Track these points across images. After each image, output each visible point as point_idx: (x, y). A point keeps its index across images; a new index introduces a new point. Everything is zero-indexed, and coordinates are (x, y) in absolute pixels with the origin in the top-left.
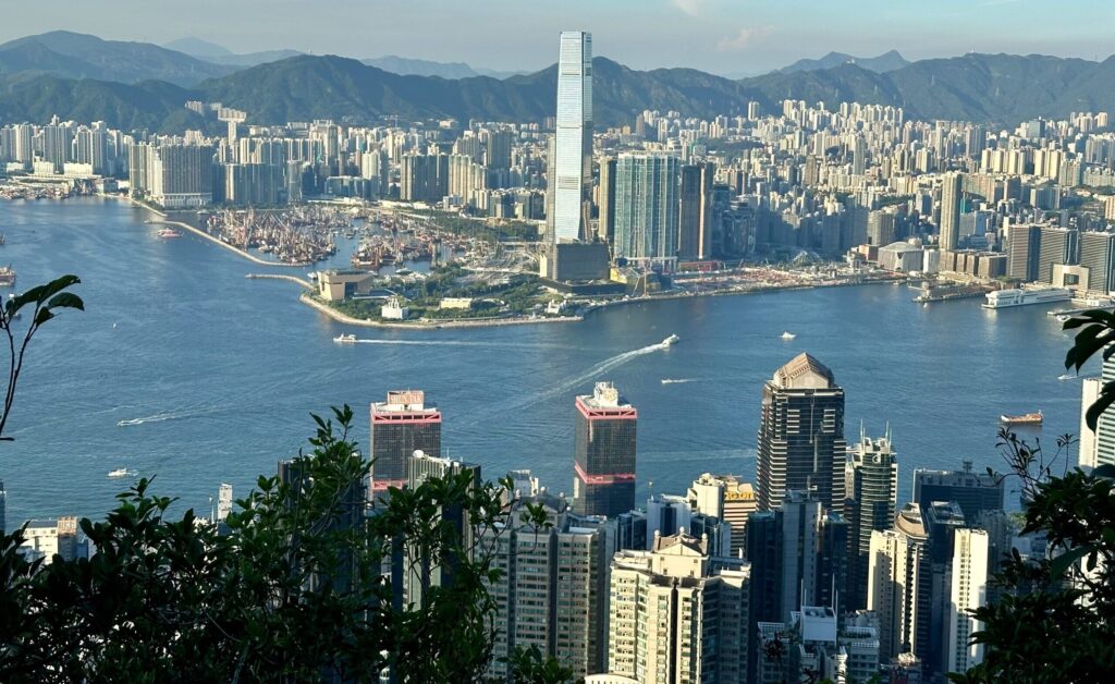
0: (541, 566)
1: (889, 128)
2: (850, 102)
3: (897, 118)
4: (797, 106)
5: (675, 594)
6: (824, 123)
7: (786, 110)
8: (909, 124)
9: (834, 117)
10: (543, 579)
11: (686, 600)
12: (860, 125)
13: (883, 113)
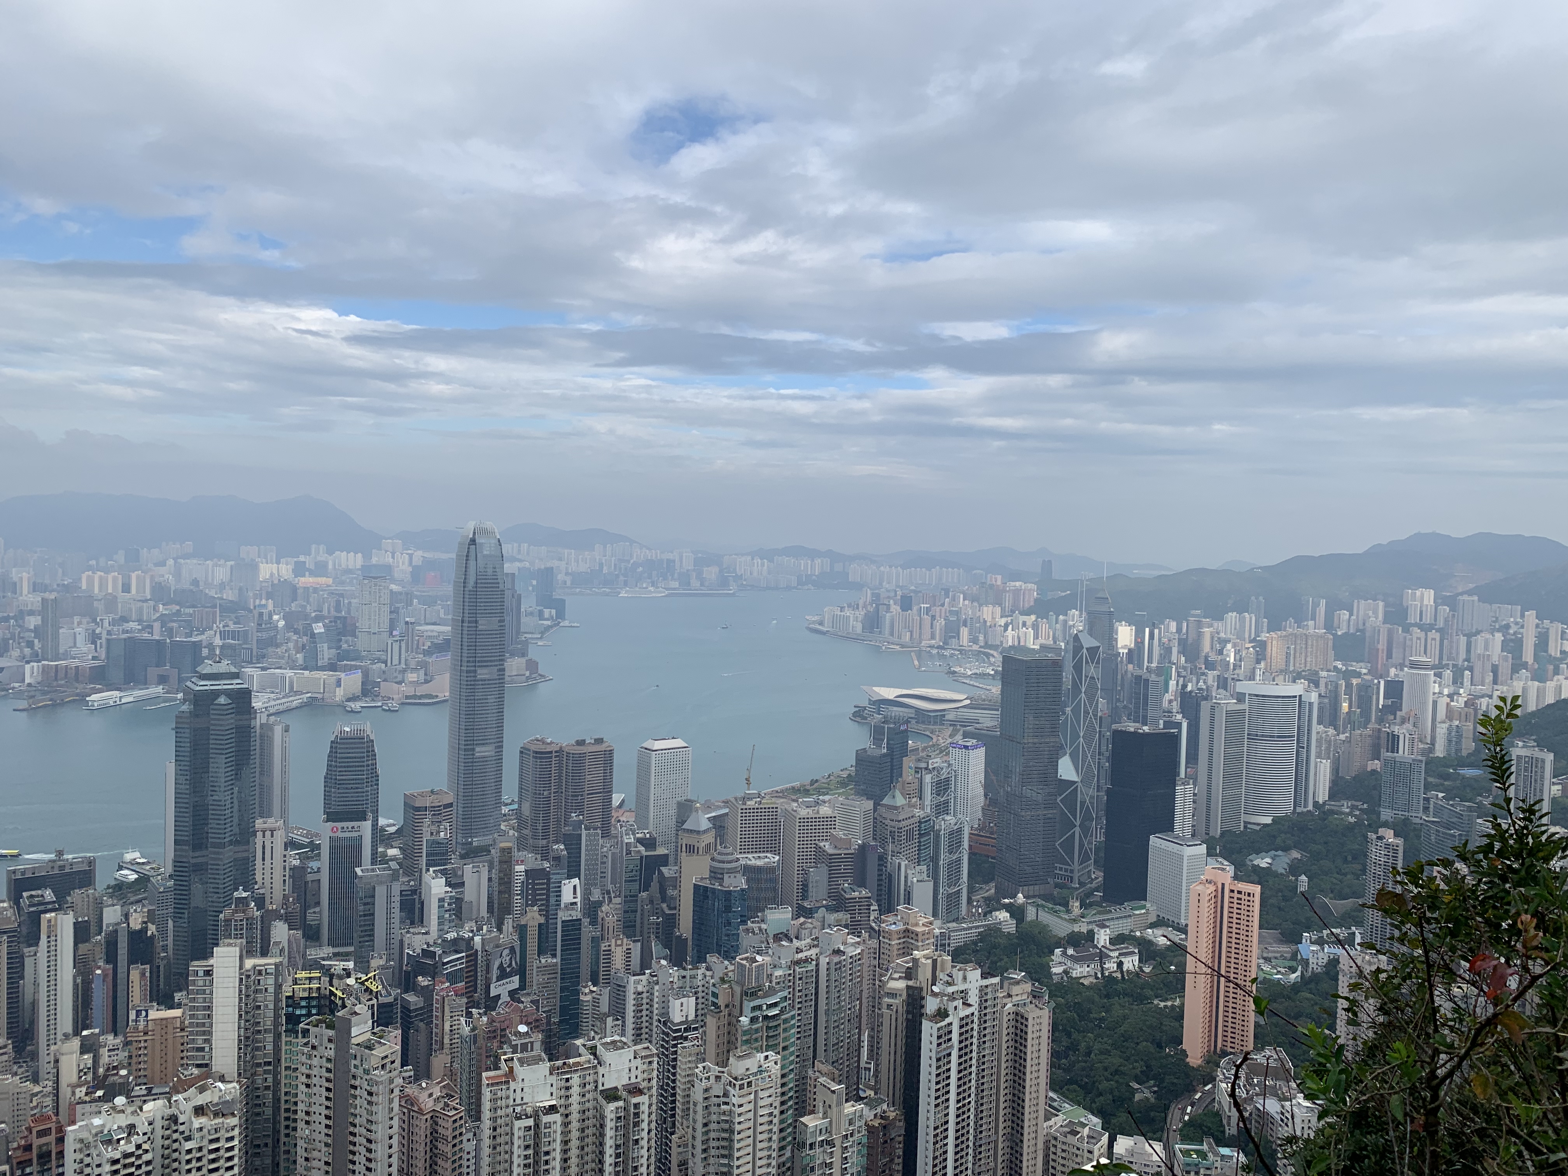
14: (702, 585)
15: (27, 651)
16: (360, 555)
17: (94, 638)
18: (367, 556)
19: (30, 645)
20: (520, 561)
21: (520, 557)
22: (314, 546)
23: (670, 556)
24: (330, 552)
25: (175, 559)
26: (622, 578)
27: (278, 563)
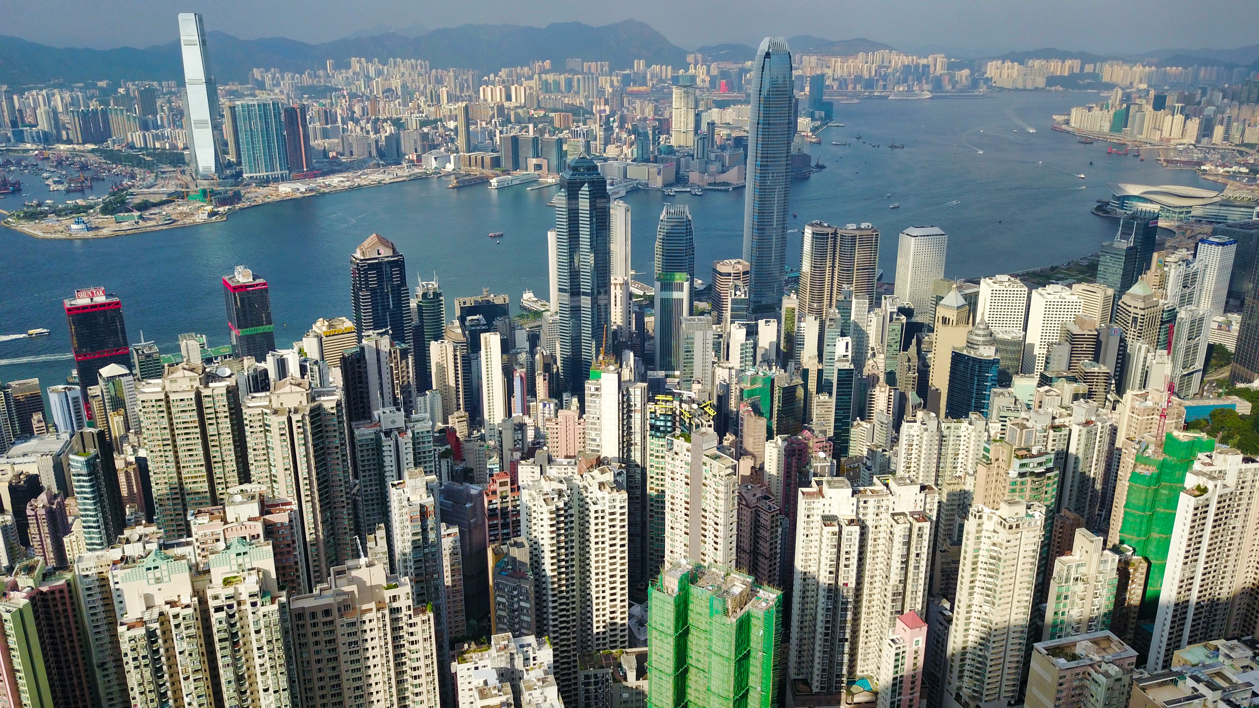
0: (191, 413)
1: (421, 75)
2: (395, 58)
3: (426, 68)
4: (359, 62)
5: (290, 420)
6: (379, 73)
7: (353, 64)
8: (434, 71)
9: (385, 68)
10: (194, 422)
11: (298, 421)
12: (403, 74)
13: (417, 66)
16: (669, 68)
18: (676, 68)
22: (634, 62)
24: (648, 66)
27: (611, 76)
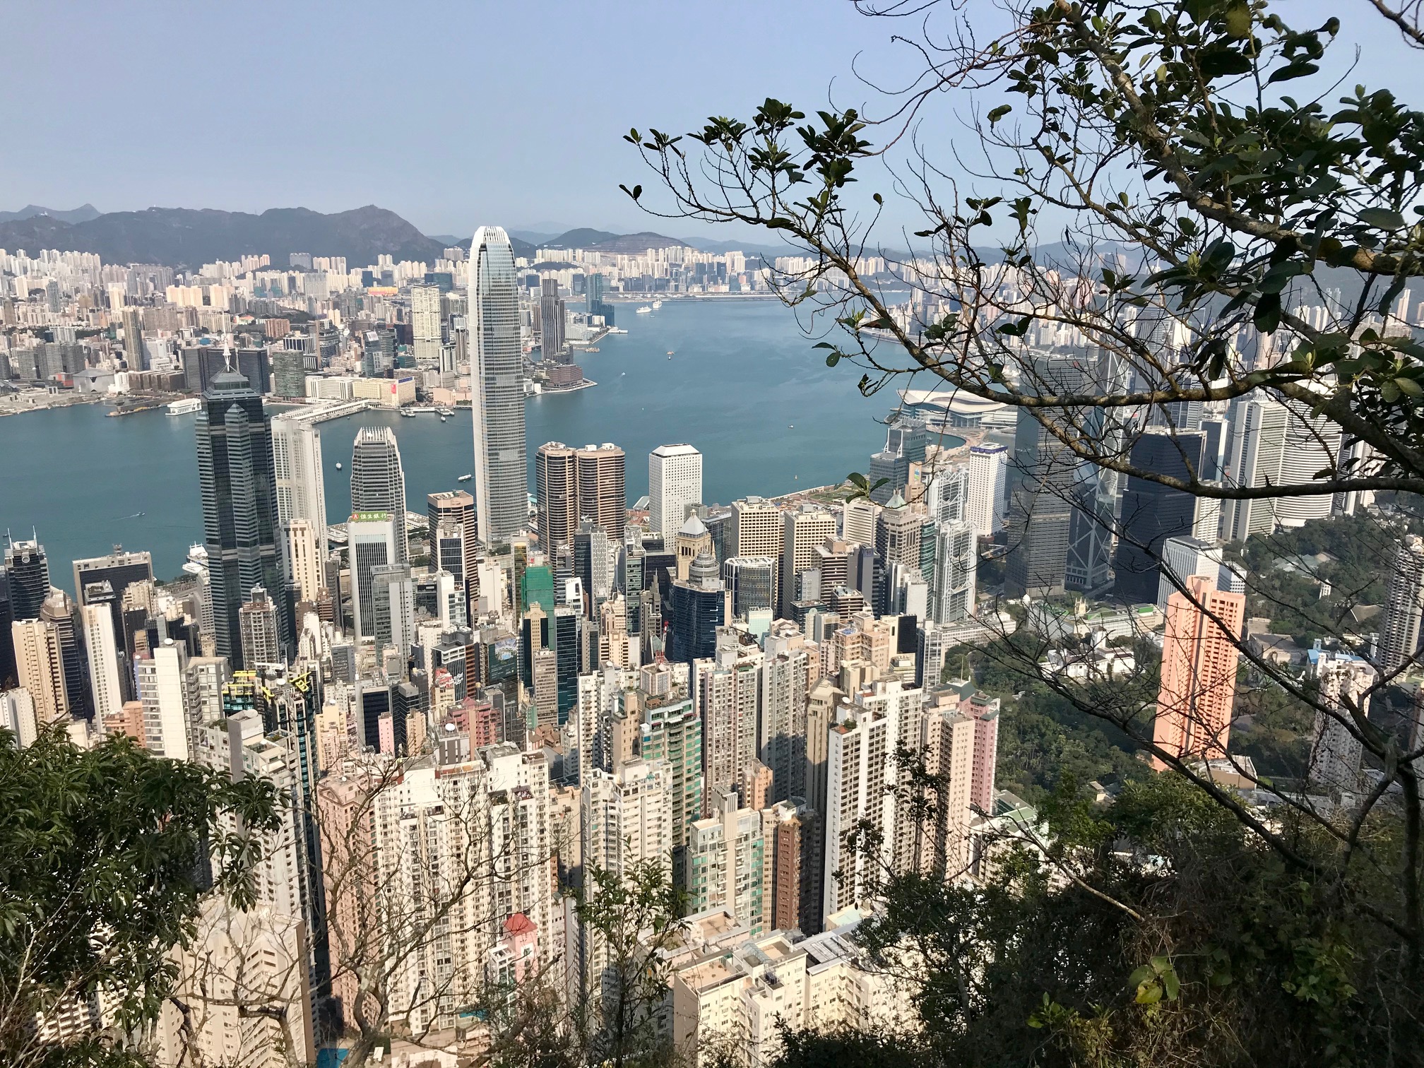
1: (87, 272)
2: (49, 249)
3: (95, 263)
6: (26, 269)
8: (107, 267)
9: (35, 262)
13: (82, 259)
14: (752, 288)
15: (117, 362)
16: (423, 264)
17: (175, 349)
18: (431, 264)
19: (119, 356)
20: (575, 267)
21: (574, 263)
22: (381, 257)
23: (721, 259)
24: (396, 262)
25: (254, 272)
26: (673, 284)
27: (348, 272)
